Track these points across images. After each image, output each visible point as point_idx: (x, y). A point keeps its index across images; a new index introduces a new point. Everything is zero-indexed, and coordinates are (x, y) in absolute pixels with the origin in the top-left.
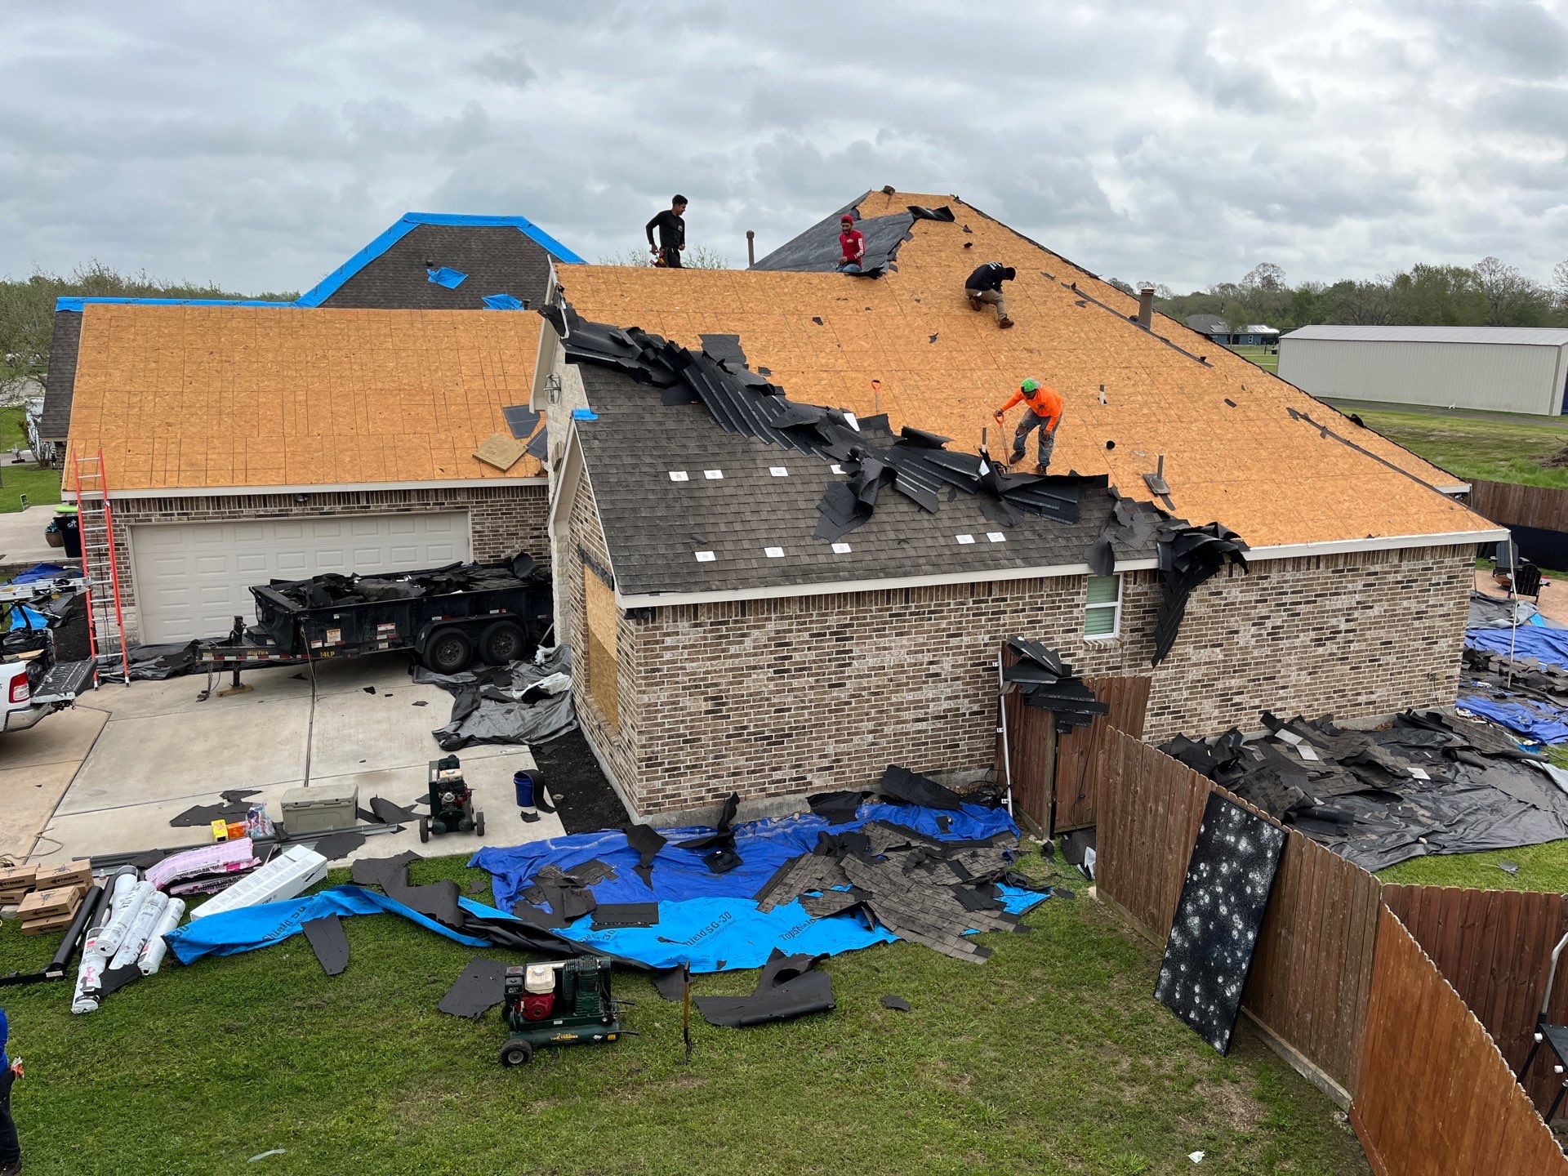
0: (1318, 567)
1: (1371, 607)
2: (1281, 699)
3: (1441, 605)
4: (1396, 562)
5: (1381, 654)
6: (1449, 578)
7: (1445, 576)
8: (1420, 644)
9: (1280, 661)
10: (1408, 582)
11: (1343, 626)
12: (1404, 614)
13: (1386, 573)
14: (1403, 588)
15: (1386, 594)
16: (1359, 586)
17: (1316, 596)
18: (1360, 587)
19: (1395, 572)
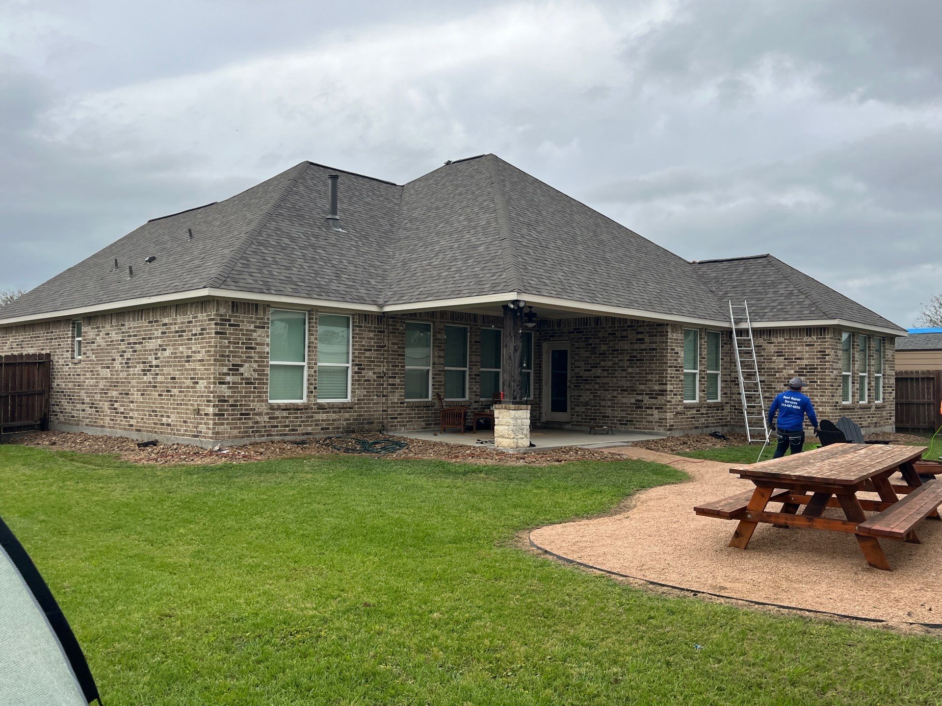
0: (142, 319)
1: (165, 350)
2: (131, 410)
3: (199, 352)
4: (174, 317)
5: (172, 387)
6: (202, 330)
7: (199, 329)
8: (189, 382)
9: (130, 383)
10: (182, 331)
11: (154, 363)
12: (180, 357)
13: (171, 324)
14: (180, 336)
15: (171, 341)
16: (158, 333)
17: (143, 339)
18: (160, 335)
19: (175, 324)
